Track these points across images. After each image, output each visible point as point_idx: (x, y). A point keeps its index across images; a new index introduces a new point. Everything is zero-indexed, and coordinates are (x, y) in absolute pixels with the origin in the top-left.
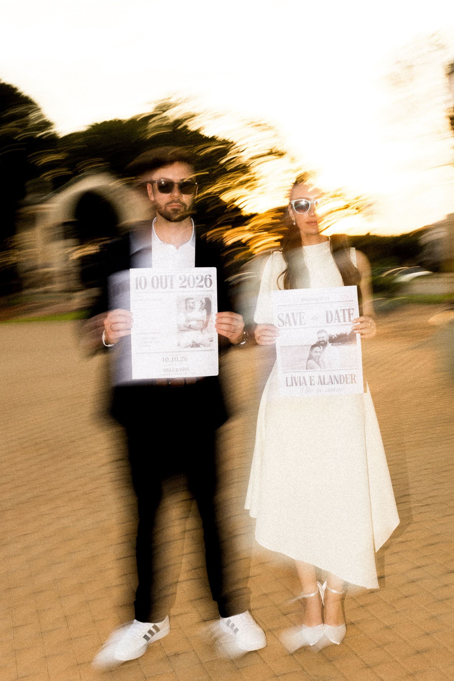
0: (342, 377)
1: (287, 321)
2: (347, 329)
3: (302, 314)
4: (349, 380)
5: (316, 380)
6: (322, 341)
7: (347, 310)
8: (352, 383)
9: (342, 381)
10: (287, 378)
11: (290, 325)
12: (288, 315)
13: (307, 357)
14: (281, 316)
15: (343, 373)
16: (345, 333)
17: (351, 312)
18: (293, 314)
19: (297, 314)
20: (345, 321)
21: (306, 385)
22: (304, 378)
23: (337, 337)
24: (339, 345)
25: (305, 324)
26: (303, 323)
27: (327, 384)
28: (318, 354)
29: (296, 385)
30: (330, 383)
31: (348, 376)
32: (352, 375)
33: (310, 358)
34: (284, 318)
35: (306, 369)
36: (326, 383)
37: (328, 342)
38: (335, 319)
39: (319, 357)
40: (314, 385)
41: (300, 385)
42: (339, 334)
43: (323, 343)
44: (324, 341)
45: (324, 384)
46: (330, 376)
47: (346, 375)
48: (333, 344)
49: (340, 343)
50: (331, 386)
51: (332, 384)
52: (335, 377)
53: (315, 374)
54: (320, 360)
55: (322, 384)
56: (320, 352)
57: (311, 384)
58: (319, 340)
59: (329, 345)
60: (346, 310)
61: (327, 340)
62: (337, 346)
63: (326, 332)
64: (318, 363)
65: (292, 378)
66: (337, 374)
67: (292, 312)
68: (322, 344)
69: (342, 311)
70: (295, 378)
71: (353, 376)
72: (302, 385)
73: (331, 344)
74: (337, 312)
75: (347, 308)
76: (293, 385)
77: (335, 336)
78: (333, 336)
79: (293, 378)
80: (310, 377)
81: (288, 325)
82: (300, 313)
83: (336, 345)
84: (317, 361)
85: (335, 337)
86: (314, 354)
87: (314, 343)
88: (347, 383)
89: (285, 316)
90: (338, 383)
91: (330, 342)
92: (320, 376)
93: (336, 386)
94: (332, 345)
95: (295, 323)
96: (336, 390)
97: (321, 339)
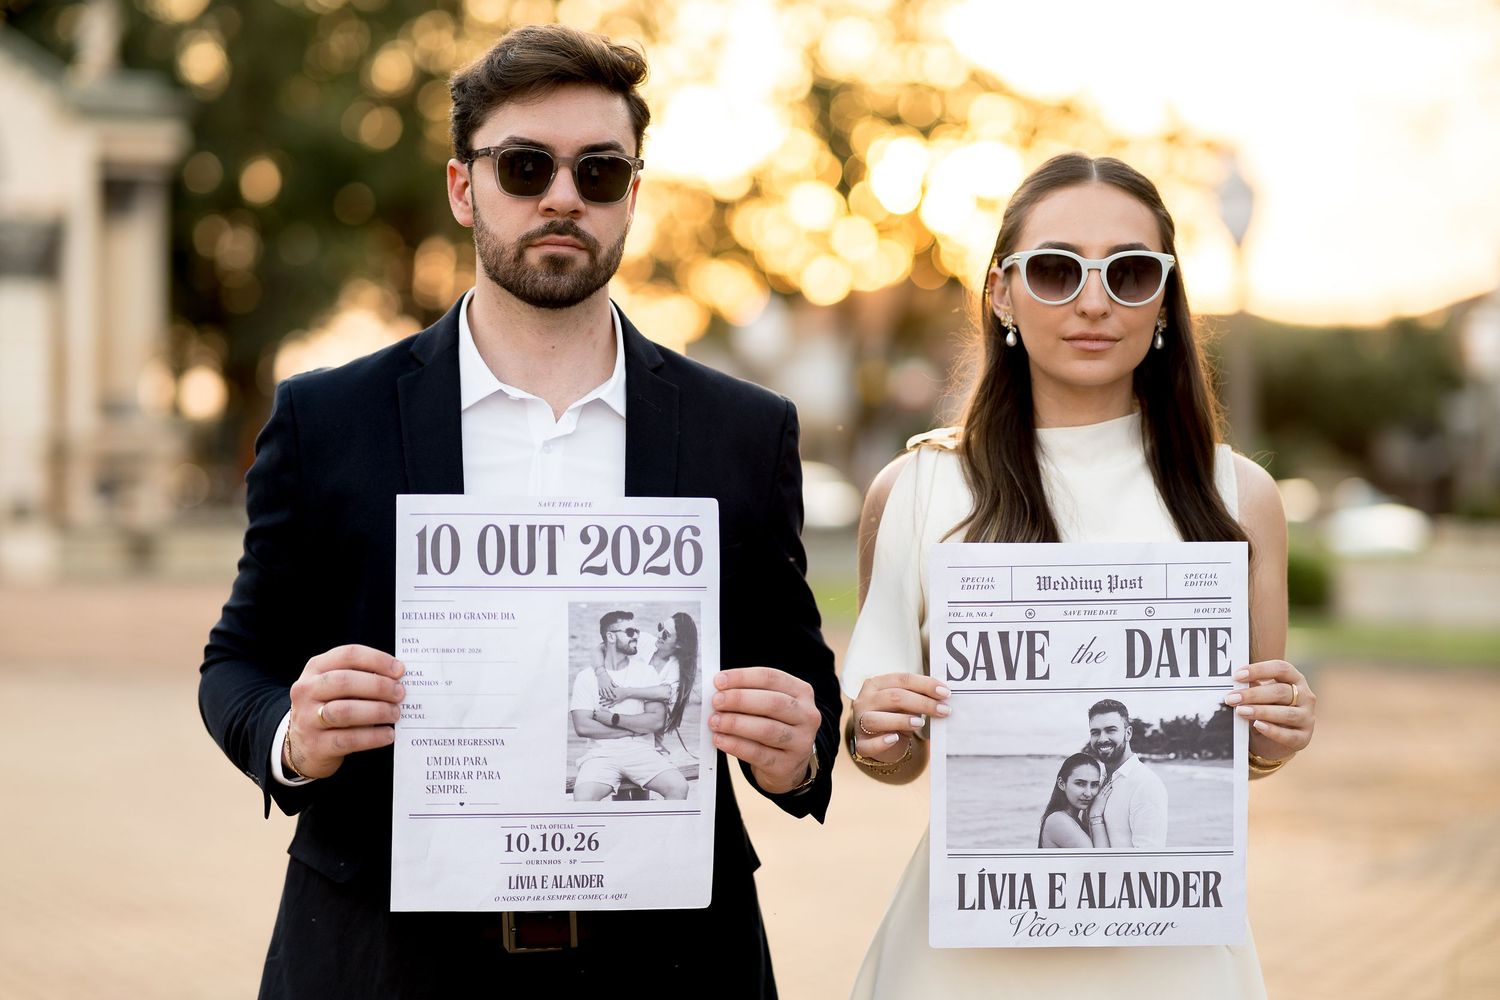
0: (1169, 879)
1: (981, 663)
2: (1199, 704)
3: (1039, 640)
4: (1195, 896)
5: (1072, 889)
6: (1106, 744)
7: (1207, 631)
8: (1206, 904)
9: (1169, 901)
10: (962, 877)
11: (991, 676)
12: (983, 638)
13: (1046, 798)
14: (958, 641)
15: (1178, 867)
16: (1191, 716)
17: (1222, 637)
18: (1004, 637)
19: (1020, 634)
20: (1194, 672)
21: (1033, 905)
22: (1027, 878)
23: (1161, 731)
24: (1169, 760)
25: (1046, 677)
26: (1040, 671)
27: (1113, 906)
28: (1090, 791)
29: (997, 905)
30: (1125, 904)
31: (1193, 879)
32: (1206, 875)
33: (1059, 802)
34: (969, 650)
35: (1040, 846)
36: (1108, 902)
37: (1128, 744)
38: (1160, 665)
39: (1090, 802)
40: (1064, 906)
41: (1012, 906)
42: (1169, 718)
43: (1108, 750)
44: (1113, 744)
45: (1102, 905)
46: (1127, 876)
47: (1186, 875)
48: (1146, 756)
49: (1172, 756)
50: (1124, 913)
51: (1132, 905)
52: (1143, 876)
53: (1073, 868)
54: (1096, 811)
55: (1092, 905)
56: (1094, 784)
57: (1052, 905)
58: (1094, 739)
59: (1132, 760)
60: (1203, 630)
61: (1125, 741)
62: (1159, 766)
63: (1121, 709)
64: (1086, 826)
65: (981, 877)
66: (1153, 867)
67: (1003, 628)
68: (1105, 754)
69: (1187, 633)
70: (992, 877)
71: (1212, 878)
72: (1017, 906)
73: (1140, 755)
74: (1167, 635)
75: (1208, 625)
76: (982, 906)
77: (1157, 726)
78: (1149, 726)
79: (987, 878)
80: (1052, 877)
81: (982, 674)
82: (1031, 635)
83: (1155, 761)
84: (1080, 816)
85: (1155, 731)
86: (1073, 791)
87: (1076, 748)
88: (1186, 904)
89: (974, 639)
90: (1153, 904)
91: (1135, 749)
92: (1087, 877)
93: (1146, 914)
94: (1142, 760)
95: (1011, 674)
96: (1143, 929)
97: (1103, 733)
